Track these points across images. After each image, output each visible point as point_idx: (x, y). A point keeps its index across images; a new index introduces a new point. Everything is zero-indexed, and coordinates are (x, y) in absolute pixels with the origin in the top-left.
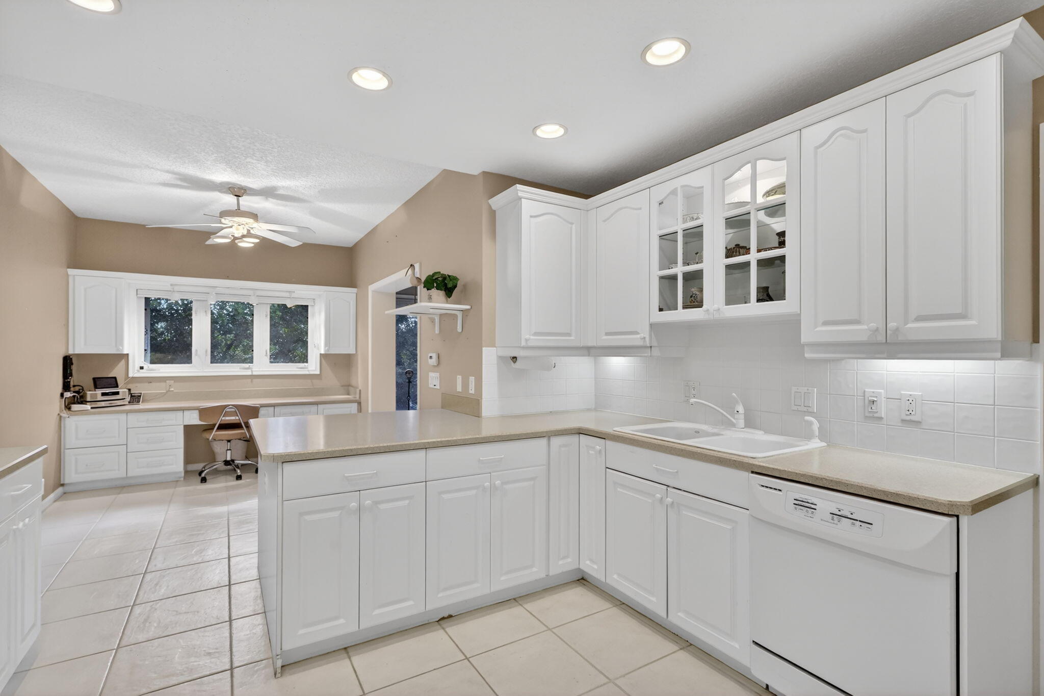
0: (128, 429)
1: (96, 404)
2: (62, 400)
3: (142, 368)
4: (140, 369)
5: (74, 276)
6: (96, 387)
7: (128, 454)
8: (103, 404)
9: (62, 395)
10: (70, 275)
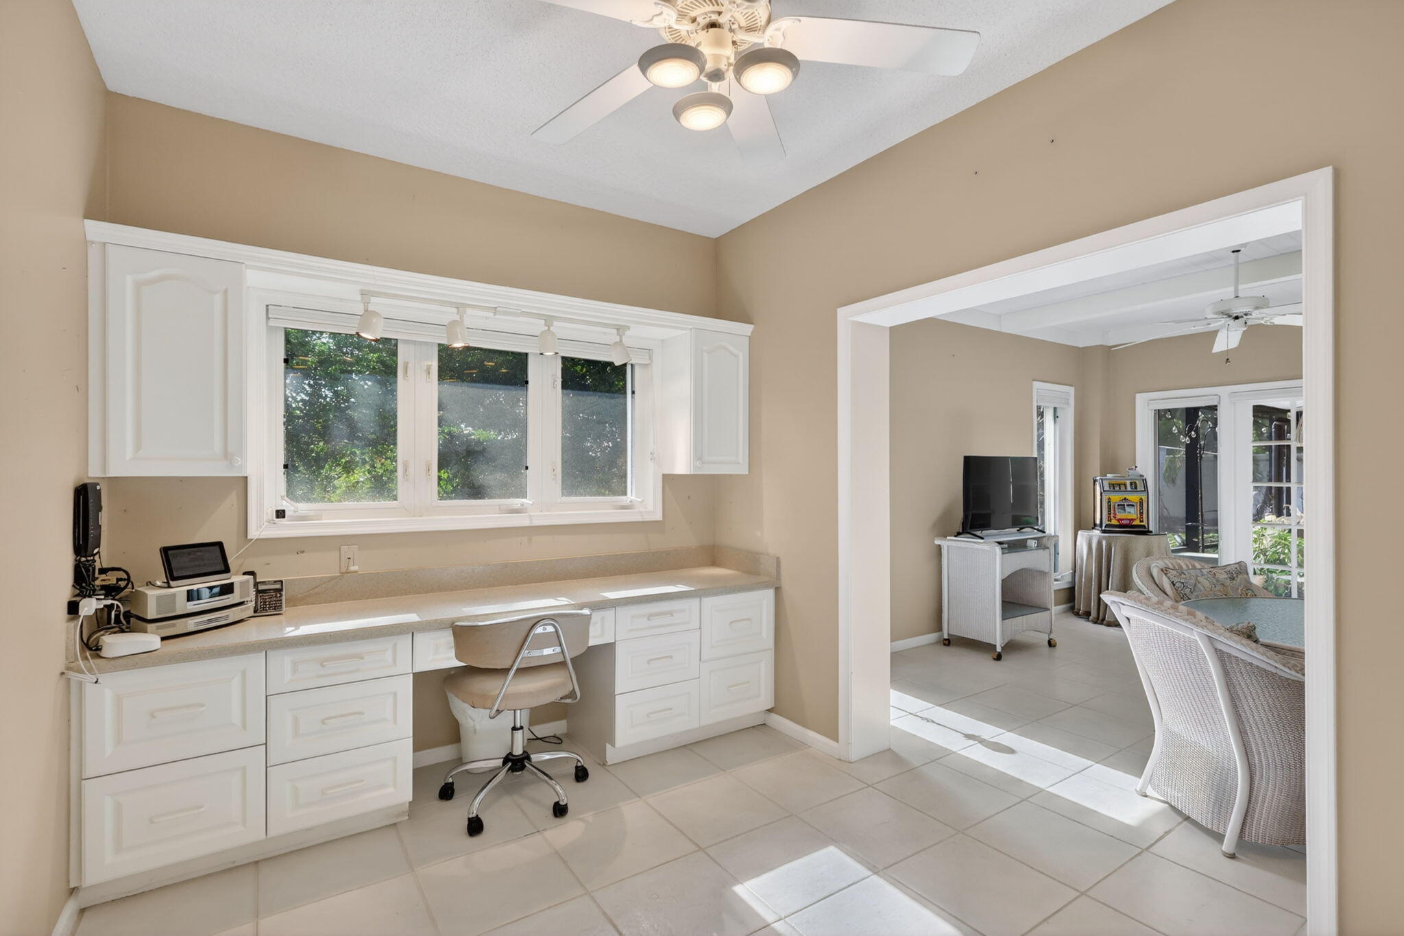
0: (268, 697)
1: (174, 625)
2: (72, 624)
3: (281, 514)
4: (278, 517)
5: (104, 244)
6: (172, 576)
7: (268, 769)
8: (191, 624)
9: (73, 608)
10: (93, 242)
